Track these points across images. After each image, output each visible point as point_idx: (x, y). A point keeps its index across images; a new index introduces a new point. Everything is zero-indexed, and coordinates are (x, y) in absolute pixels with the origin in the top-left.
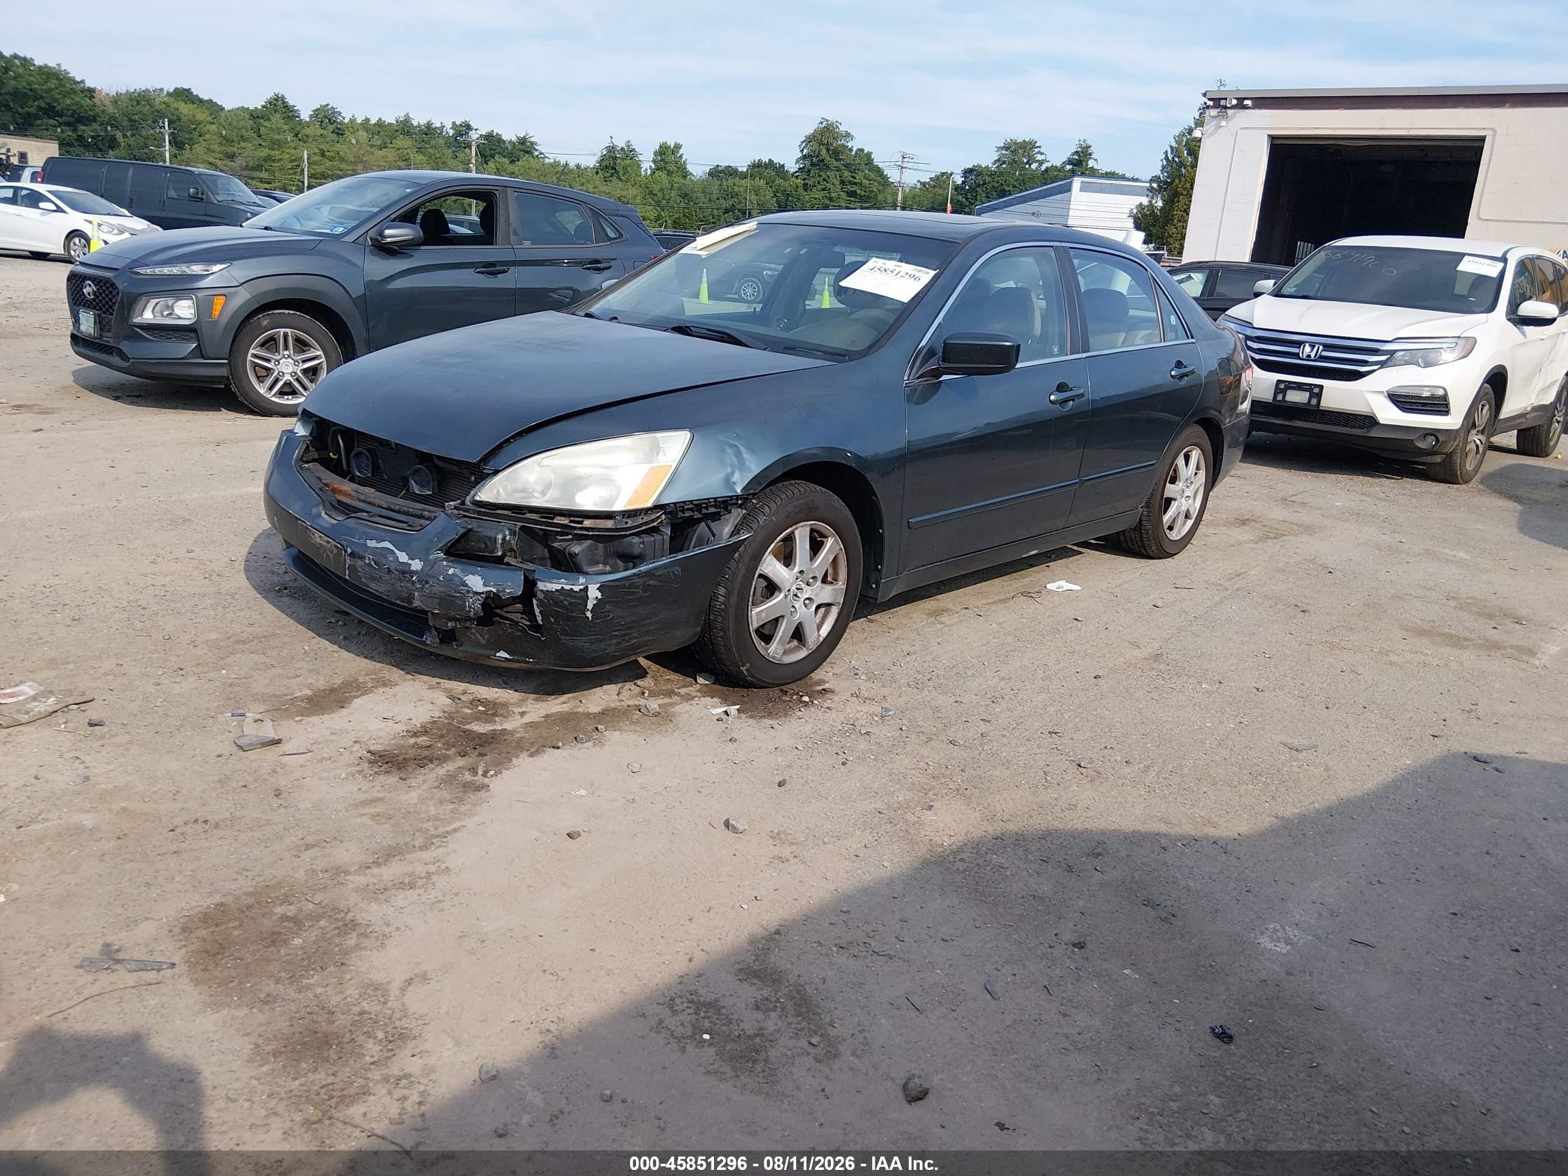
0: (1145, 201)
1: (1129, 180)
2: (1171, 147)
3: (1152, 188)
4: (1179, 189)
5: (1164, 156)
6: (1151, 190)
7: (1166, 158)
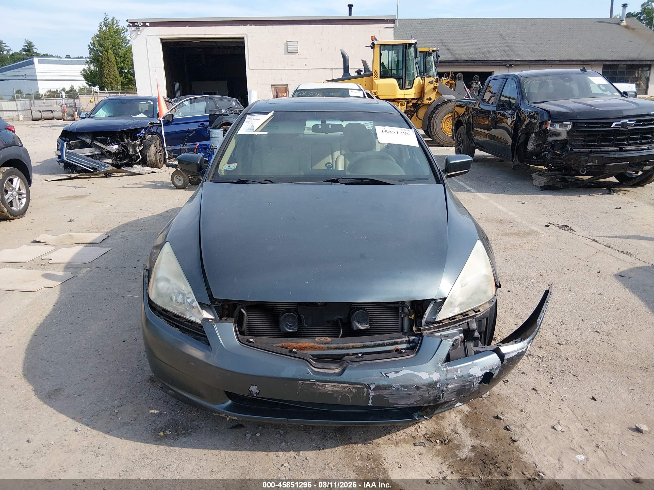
0: (86, 67)
1: (55, 57)
2: (91, 43)
3: (88, 61)
4: (103, 62)
5: (88, 47)
6: (87, 62)
7: (90, 48)
